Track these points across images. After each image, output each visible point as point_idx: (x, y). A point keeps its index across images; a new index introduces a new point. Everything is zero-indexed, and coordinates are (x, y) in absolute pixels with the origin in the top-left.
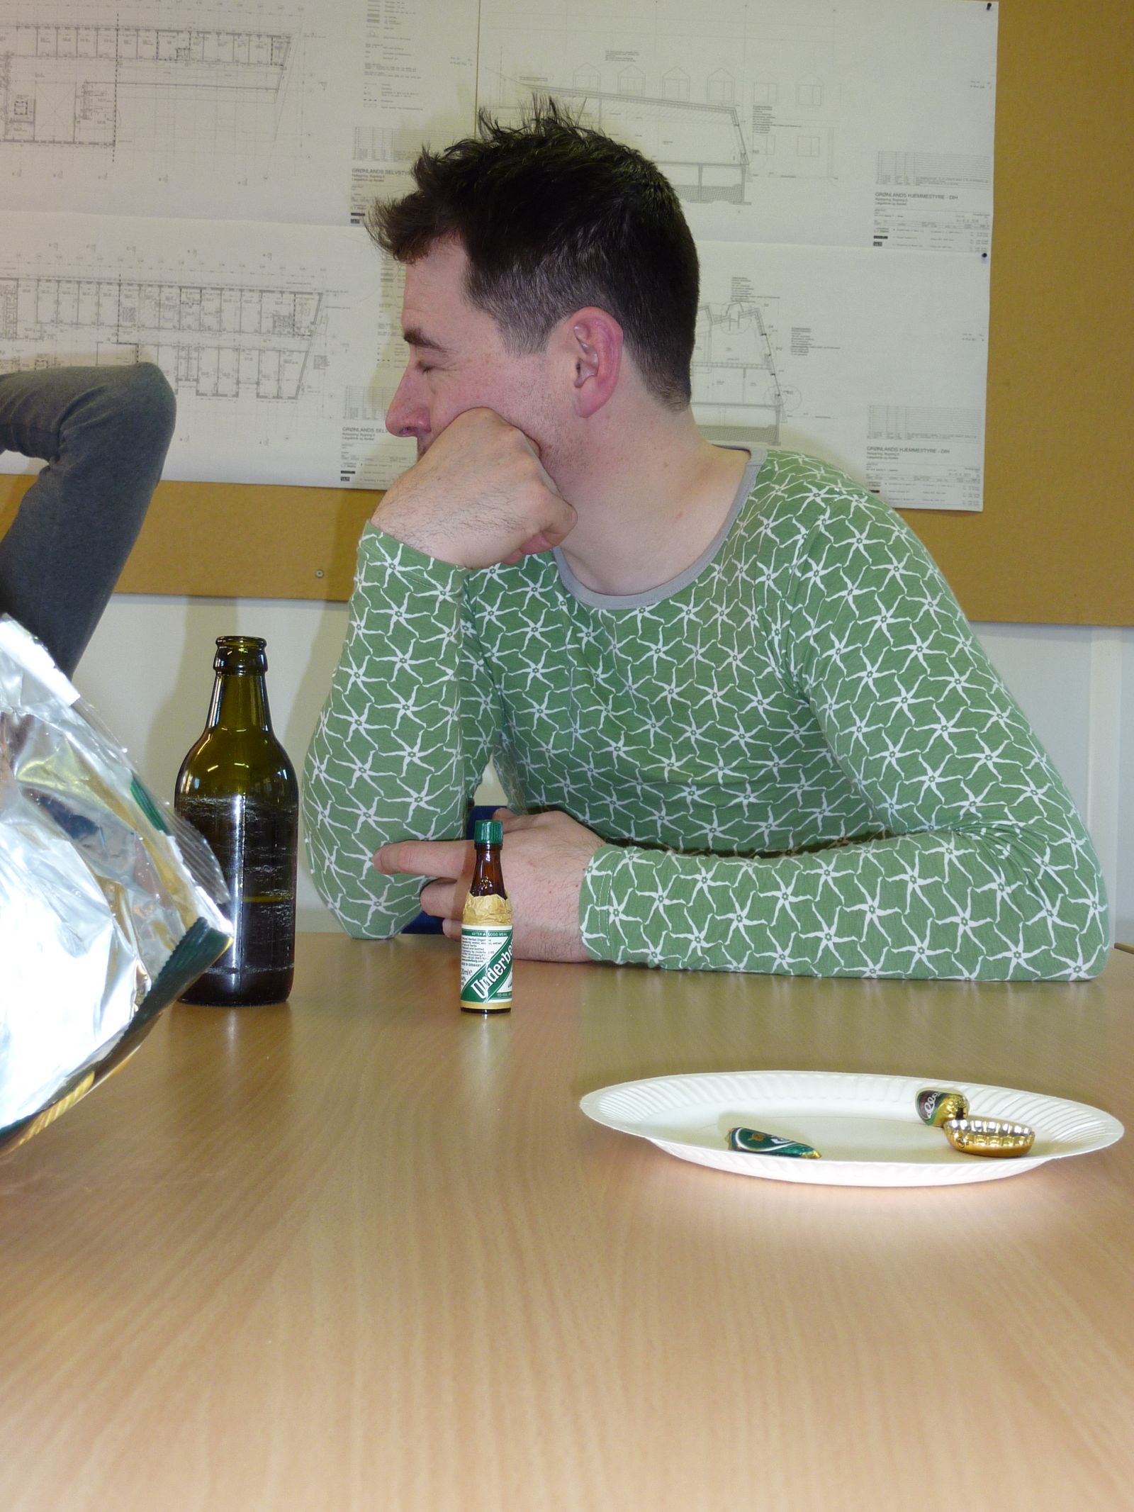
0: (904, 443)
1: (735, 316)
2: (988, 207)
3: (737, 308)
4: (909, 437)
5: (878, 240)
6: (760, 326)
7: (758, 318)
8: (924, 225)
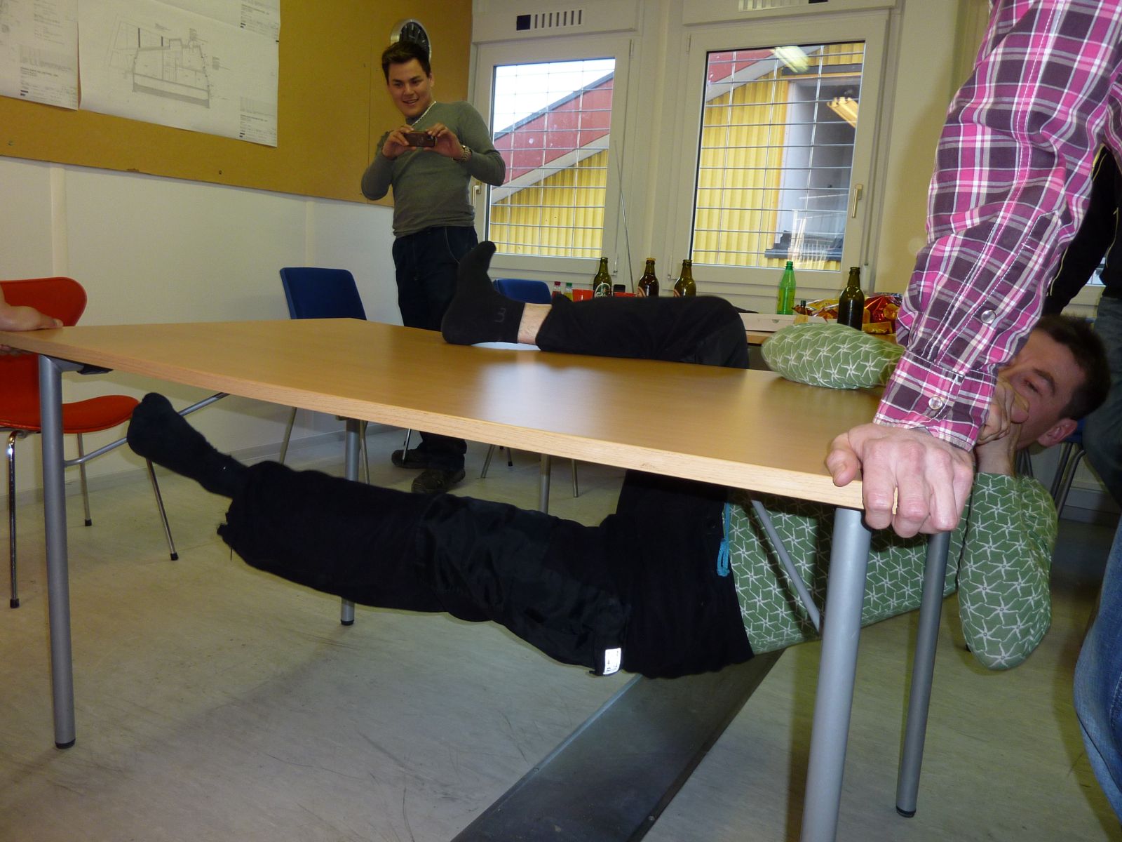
0: (252, 115)
1: (191, 46)
2: (279, 21)
3: (191, 43)
4: (255, 113)
5: (243, 25)
6: (201, 54)
7: (200, 49)
8: (258, 23)
